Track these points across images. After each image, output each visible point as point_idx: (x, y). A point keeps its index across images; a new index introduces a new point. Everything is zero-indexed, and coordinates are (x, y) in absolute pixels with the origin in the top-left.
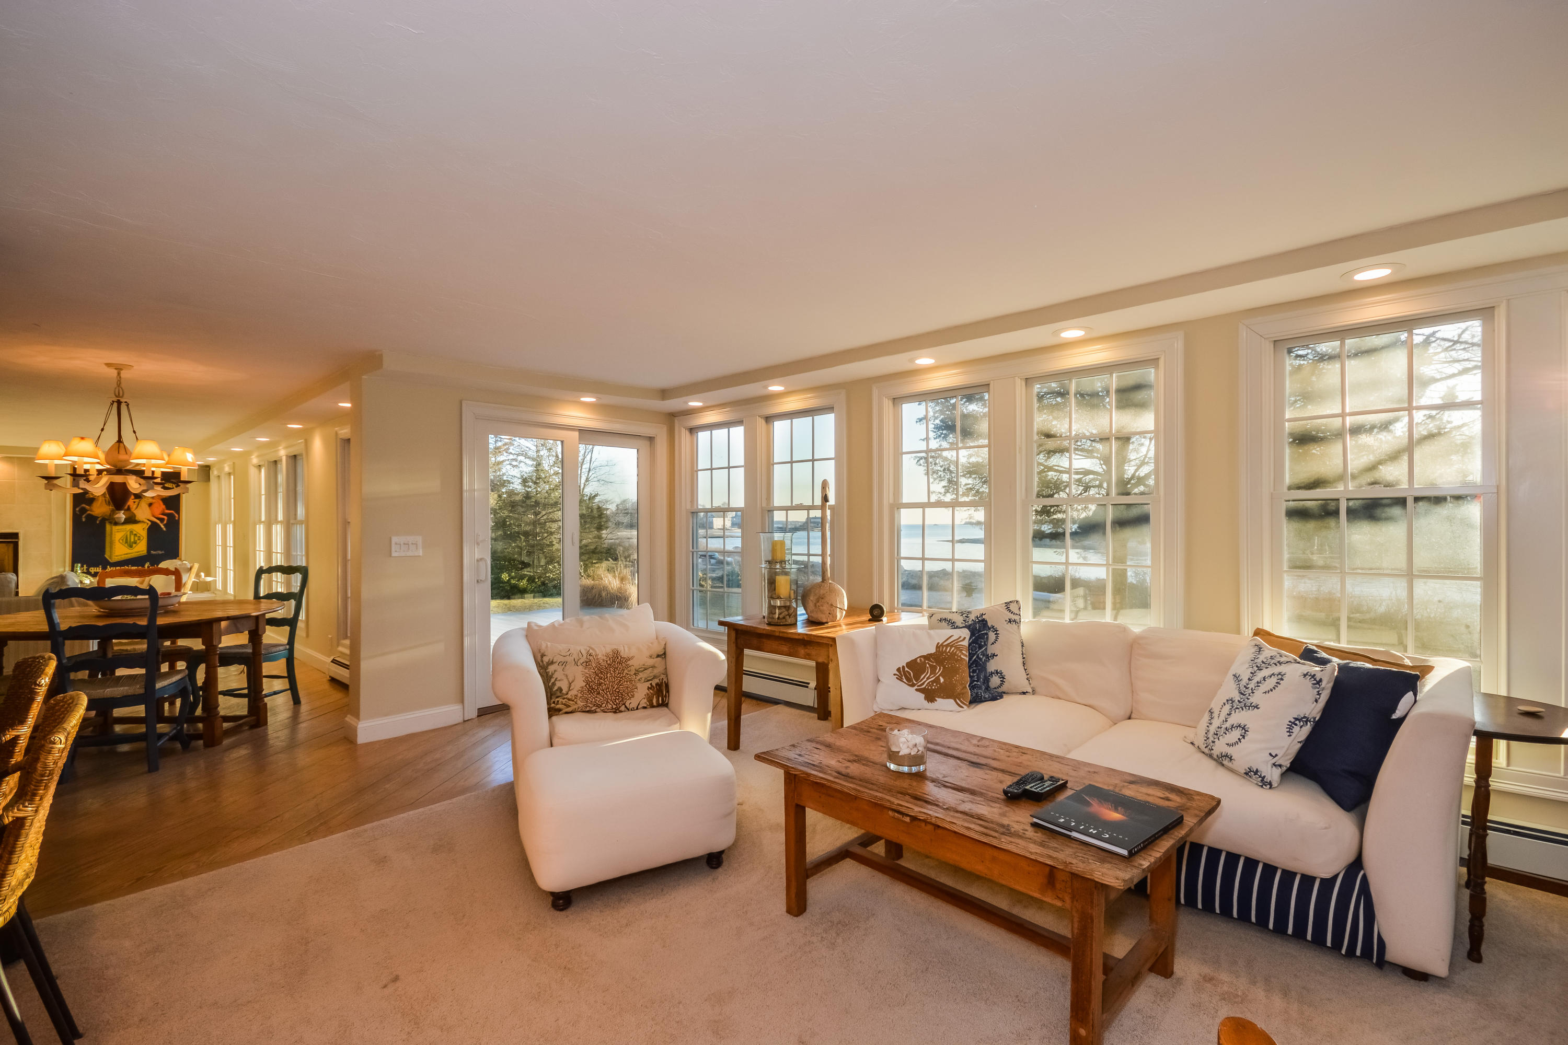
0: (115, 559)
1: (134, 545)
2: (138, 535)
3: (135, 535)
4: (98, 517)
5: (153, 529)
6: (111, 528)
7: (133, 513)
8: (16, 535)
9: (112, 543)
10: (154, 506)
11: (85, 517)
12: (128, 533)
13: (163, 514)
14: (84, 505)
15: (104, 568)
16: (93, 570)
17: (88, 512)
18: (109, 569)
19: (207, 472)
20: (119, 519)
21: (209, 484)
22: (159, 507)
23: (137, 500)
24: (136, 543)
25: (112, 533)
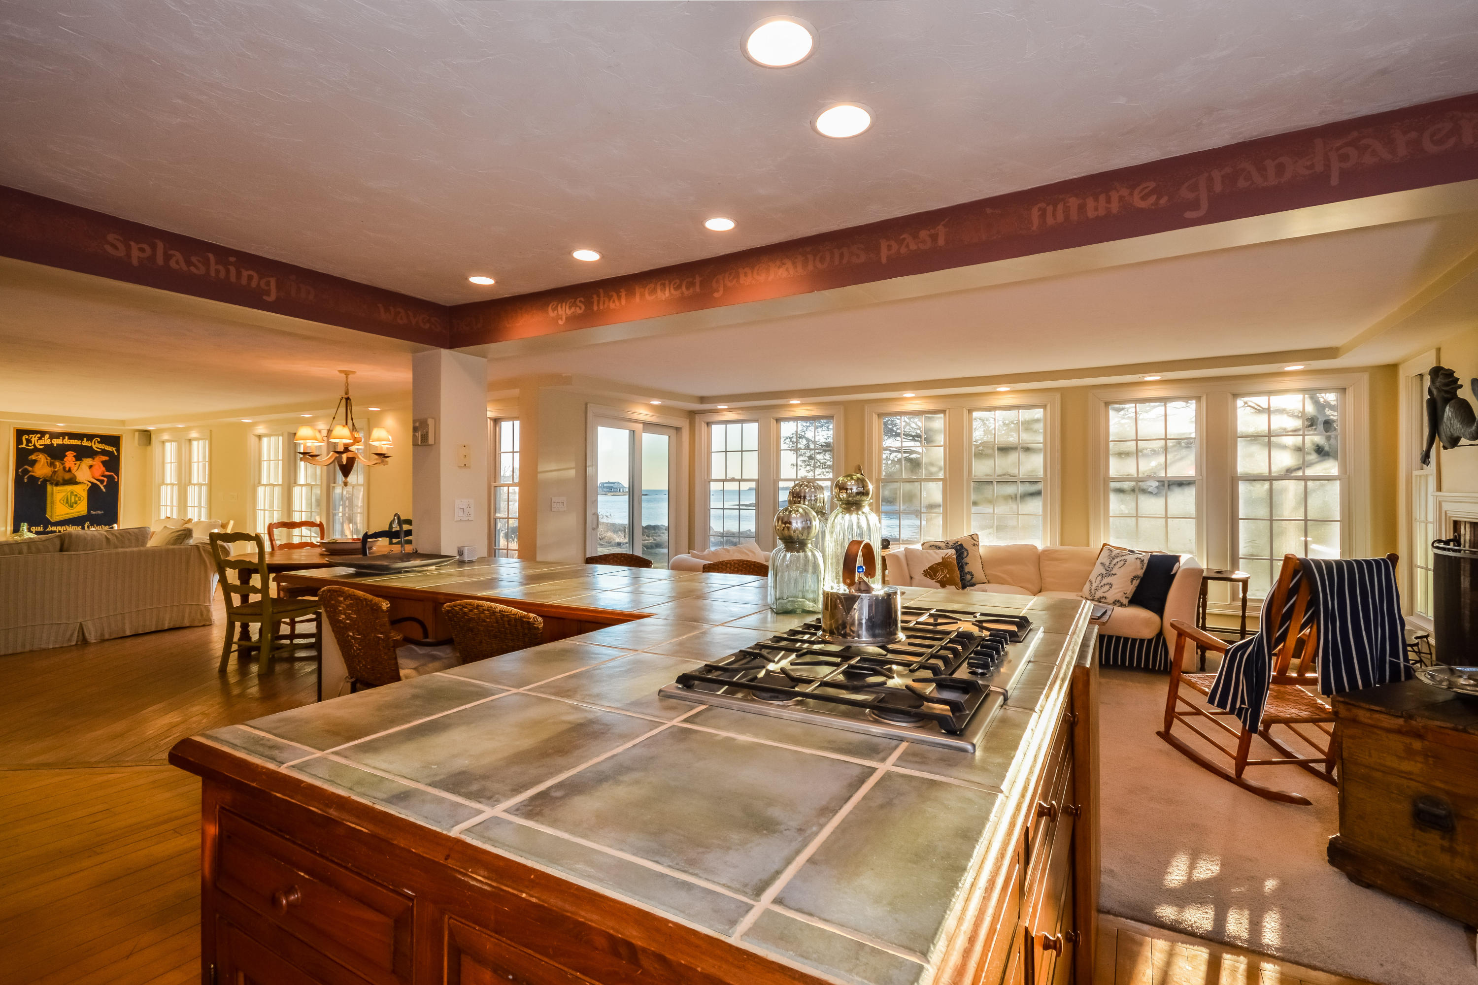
0: (55, 519)
1: (75, 505)
2: (79, 496)
3: (76, 495)
4: (40, 479)
5: (93, 490)
6: (53, 489)
7: (74, 475)
9: (52, 503)
10: (95, 467)
11: (28, 478)
12: (69, 494)
13: (103, 476)
14: (26, 467)
15: (45, 527)
16: (34, 529)
17: (31, 473)
18: (50, 528)
19: (146, 436)
20: (60, 479)
21: (149, 448)
22: (100, 469)
23: (78, 463)
24: (76, 503)
25: (52, 494)
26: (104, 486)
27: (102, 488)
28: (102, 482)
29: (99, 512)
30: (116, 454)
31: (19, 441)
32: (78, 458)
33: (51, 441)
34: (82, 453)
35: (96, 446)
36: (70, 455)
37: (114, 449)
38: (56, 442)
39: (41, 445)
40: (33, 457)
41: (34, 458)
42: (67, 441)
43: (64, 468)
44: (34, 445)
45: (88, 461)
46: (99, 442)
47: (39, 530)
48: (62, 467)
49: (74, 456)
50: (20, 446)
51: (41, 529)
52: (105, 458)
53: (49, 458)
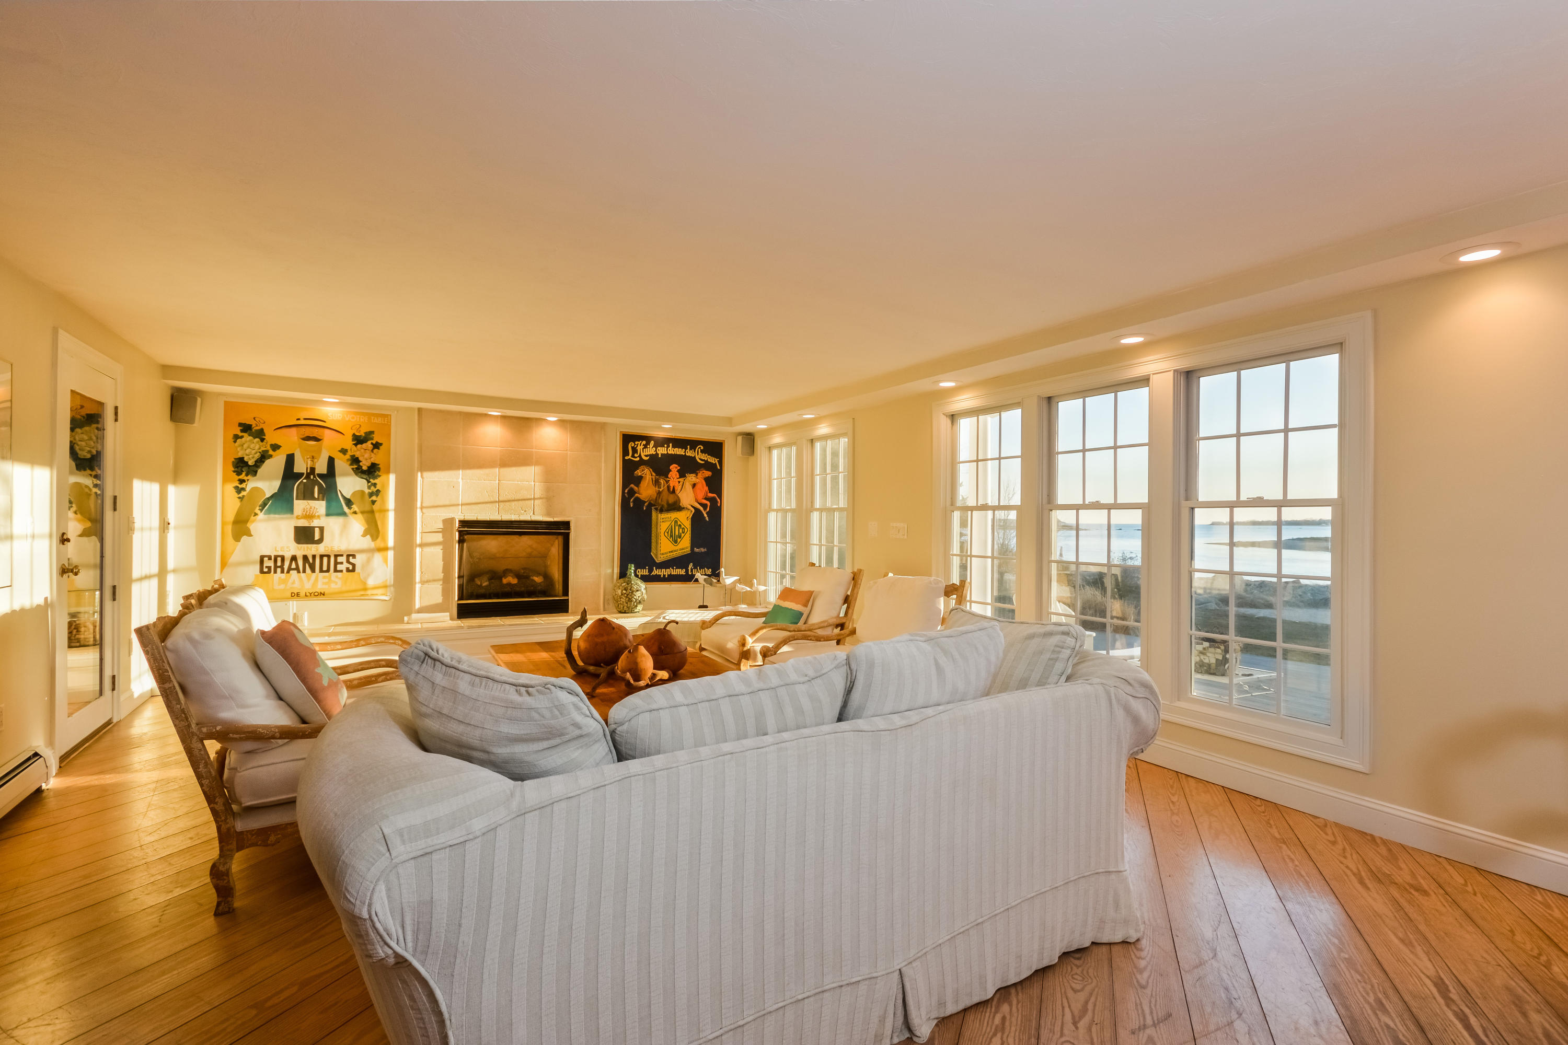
0: (660, 559)
1: (679, 540)
2: (683, 526)
3: (680, 525)
4: (645, 502)
5: (697, 517)
6: (657, 516)
7: (678, 497)
8: (567, 525)
9: (657, 536)
10: (698, 487)
11: (634, 501)
12: (673, 523)
13: (706, 499)
14: (632, 486)
15: (651, 571)
16: (641, 572)
17: (636, 495)
18: (656, 572)
19: (749, 439)
20: (665, 503)
21: (751, 458)
22: (703, 489)
23: (681, 480)
24: (680, 537)
25: (657, 523)
26: (707, 513)
27: (706, 515)
28: (704, 506)
29: (703, 550)
30: (719, 468)
31: (625, 452)
32: (682, 474)
33: (656, 451)
34: (688, 466)
35: (700, 456)
36: (674, 468)
37: (716, 460)
38: (662, 451)
39: (646, 456)
40: (638, 472)
41: (640, 474)
42: (672, 451)
43: (669, 487)
44: (640, 456)
45: (691, 478)
46: (702, 451)
47: (645, 574)
48: (666, 486)
49: (678, 471)
50: (626, 458)
51: (645, 572)
52: (708, 474)
53: (654, 474)
